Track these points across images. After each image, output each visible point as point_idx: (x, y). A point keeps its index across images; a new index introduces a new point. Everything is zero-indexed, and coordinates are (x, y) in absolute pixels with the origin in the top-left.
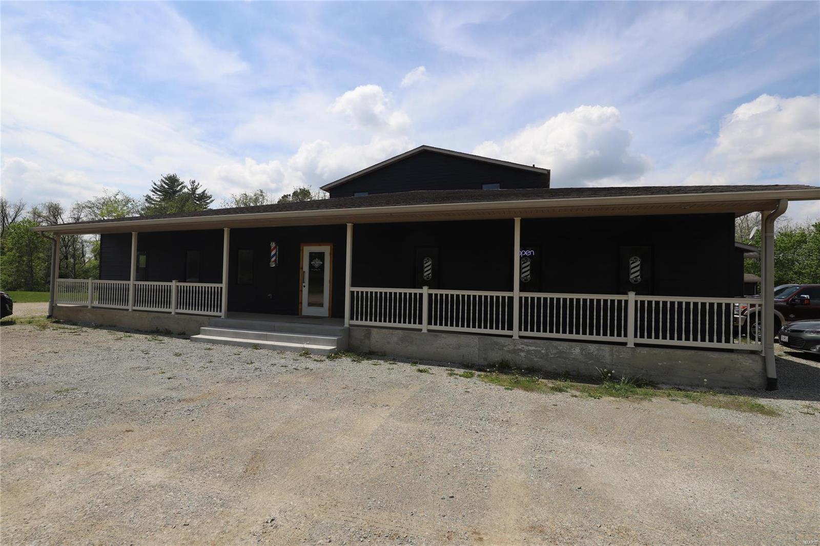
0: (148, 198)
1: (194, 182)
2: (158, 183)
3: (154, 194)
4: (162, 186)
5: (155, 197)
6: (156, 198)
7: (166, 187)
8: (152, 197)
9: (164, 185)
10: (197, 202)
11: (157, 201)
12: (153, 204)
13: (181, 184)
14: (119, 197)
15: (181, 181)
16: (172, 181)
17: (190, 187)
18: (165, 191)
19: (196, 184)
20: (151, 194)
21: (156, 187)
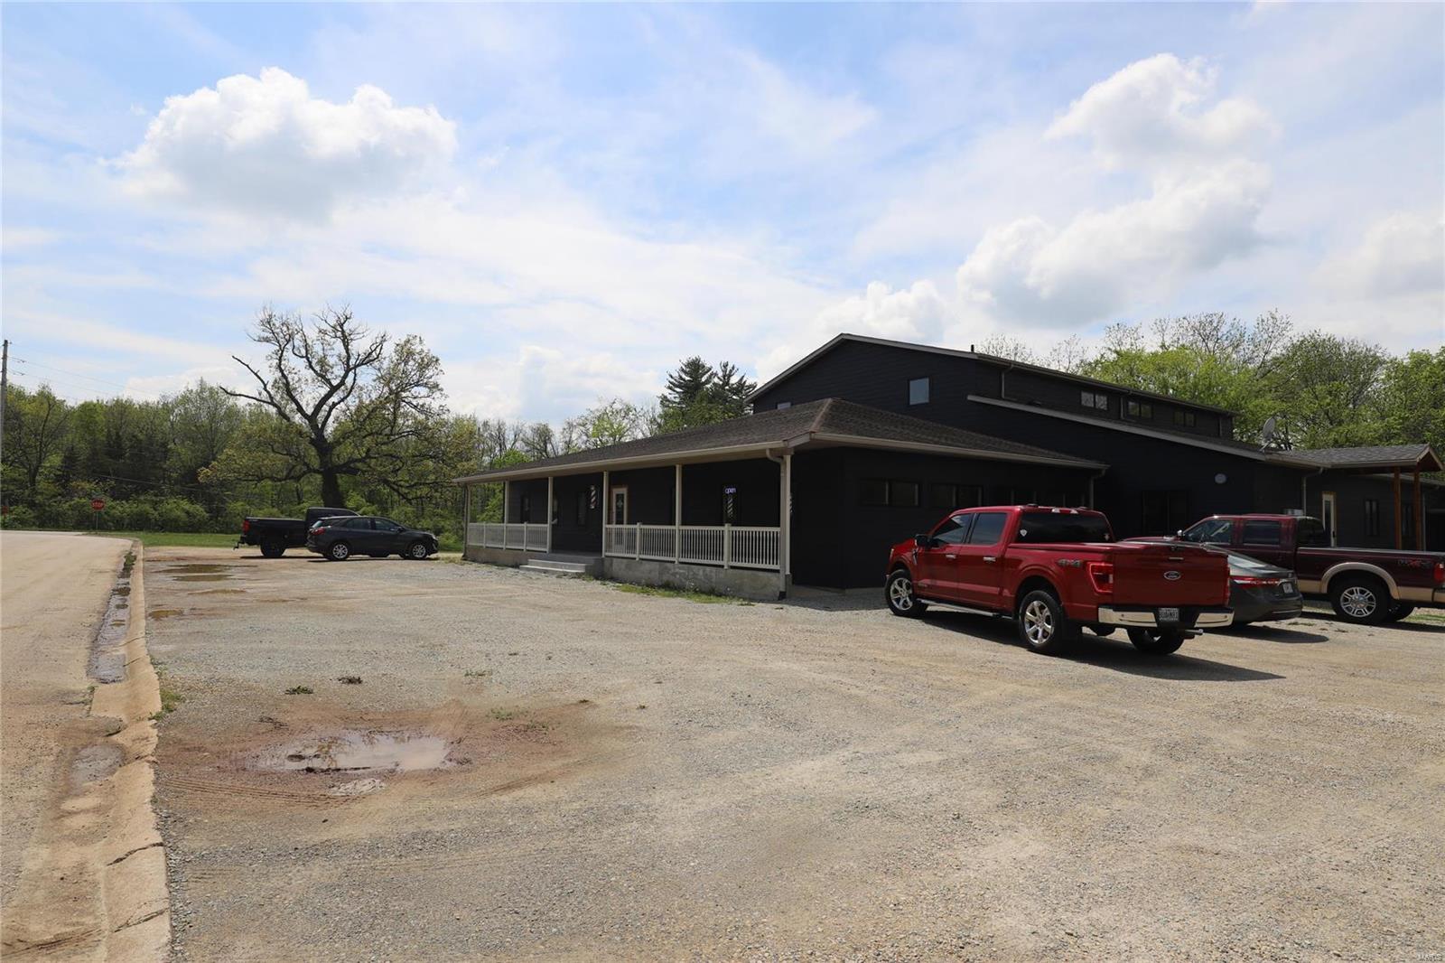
0: (664, 399)
1: (726, 366)
2: (676, 375)
3: (670, 391)
4: (681, 378)
5: (671, 396)
6: (675, 398)
7: (687, 378)
8: (669, 397)
9: (684, 376)
10: (734, 397)
11: (675, 402)
12: (670, 408)
13: (707, 372)
14: (617, 406)
15: (708, 366)
16: (695, 367)
17: (720, 374)
18: (685, 386)
19: (729, 368)
20: (667, 392)
21: (672, 380)
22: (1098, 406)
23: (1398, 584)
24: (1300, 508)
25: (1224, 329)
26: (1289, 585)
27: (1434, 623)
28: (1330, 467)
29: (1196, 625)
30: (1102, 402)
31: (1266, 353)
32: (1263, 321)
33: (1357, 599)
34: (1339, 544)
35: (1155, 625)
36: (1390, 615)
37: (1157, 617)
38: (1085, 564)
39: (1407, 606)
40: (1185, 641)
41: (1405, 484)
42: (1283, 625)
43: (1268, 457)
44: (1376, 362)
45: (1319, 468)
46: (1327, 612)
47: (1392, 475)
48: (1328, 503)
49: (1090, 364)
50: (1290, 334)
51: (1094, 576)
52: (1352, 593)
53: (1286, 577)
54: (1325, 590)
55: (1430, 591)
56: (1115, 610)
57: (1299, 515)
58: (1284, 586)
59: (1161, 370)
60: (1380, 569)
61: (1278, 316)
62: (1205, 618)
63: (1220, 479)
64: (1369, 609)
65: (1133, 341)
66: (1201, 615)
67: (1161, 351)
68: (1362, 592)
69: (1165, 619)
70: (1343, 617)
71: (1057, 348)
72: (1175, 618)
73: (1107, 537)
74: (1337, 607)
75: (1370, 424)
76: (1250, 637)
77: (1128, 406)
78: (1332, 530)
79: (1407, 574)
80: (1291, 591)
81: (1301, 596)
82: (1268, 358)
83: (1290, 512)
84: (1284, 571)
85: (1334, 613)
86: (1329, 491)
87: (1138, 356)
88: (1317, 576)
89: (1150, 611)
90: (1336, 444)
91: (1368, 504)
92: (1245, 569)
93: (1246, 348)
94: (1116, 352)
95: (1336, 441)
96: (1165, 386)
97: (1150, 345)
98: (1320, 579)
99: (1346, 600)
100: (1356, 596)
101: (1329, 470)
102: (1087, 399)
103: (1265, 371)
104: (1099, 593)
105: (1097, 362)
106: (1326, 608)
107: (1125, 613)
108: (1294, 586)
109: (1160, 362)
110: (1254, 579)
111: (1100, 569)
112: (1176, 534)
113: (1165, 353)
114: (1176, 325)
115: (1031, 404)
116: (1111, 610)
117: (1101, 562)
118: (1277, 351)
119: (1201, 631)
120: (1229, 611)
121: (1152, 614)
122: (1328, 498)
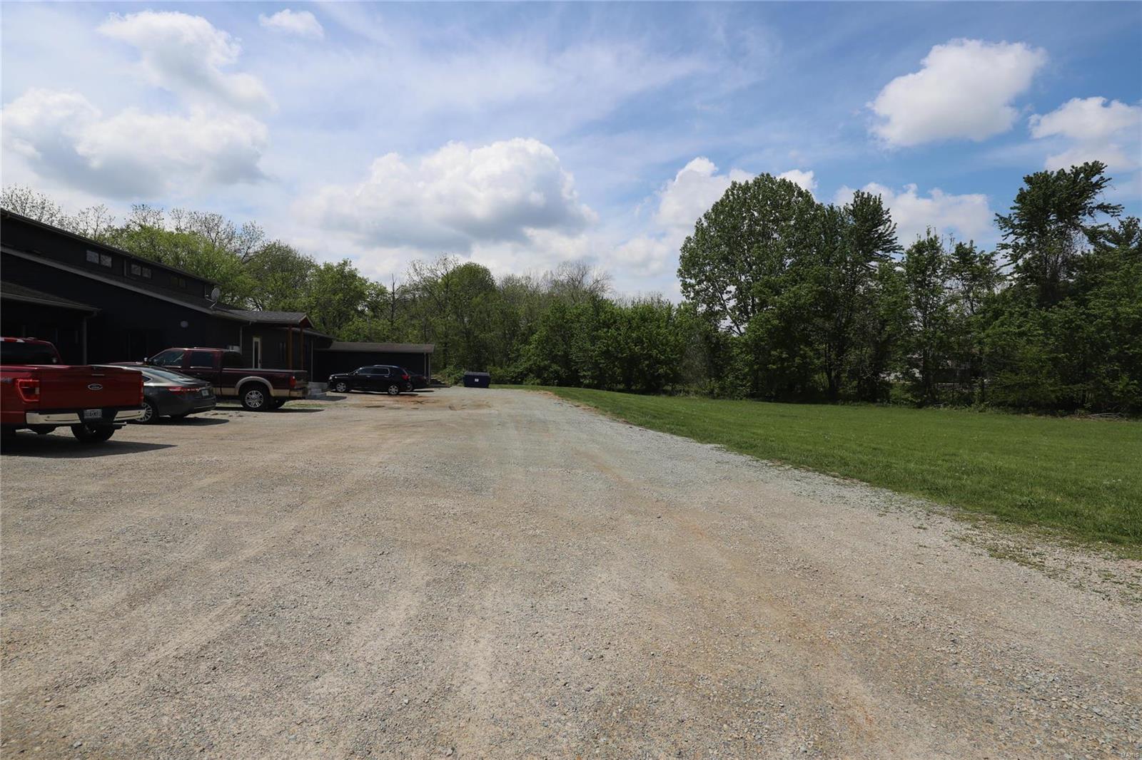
22: (103, 263)
23: (274, 388)
24: (238, 345)
25: (223, 226)
26: (207, 391)
27: (297, 408)
28: (255, 321)
29: (115, 420)
30: (108, 261)
31: (249, 248)
32: (247, 227)
33: (254, 398)
34: (262, 367)
35: (80, 422)
36: (273, 405)
37: (81, 417)
38: (14, 381)
39: (283, 400)
40: (116, 431)
41: (294, 333)
42: (200, 415)
43: (214, 312)
44: (311, 265)
45: (249, 322)
46: (238, 406)
47: (287, 328)
48: (256, 343)
49: (117, 230)
50: (263, 239)
51: (23, 390)
52: (251, 394)
53: (204, 386)
54: (237, 394)
55: (288, 391)
56: (40, 414)
57: (236, 349)
58: (203, 392)
59: (176, 246)
60: (266, 381)
61: (256, 225)
62: (121, 415)
63: (184, 324)
64: (260, 402)
65: (156, 220)
66: (119, 412)
67: (175, 232)
68: (257, 393)
69: (90, 417)
70: (247, 408)
71: (86, 211)
72: (99, 416)
73: (54, 361)
74: (243, 403)
75: (303, 299)
76: (178, 425)
77: (130, 267)
78: (259, 358)
79: (279, 382)
80: (208, 394)
81: (215, 397)
82: (251, 251)
83: (230, 347)
84: (204, 382)
85: (242, 406)
86: (257, 336)
87: (159, 233)
88: (232, 384)
89: (74, 412)
90: (284, 309)
91: (281, 344)
92: (177, 382)
93: (236, 244)
94: (141, 226)
95: (283, 308)
96: (177, 258)
97: (169, 225)
98: (234, 387)
99: (248, 398)
100: (253, 396)
101: (256, 323)
102: (92, 256)
103: (248, 260)
104: (25, 402)
105: (123, 230)
106: (239, 404)
107: (51, 416)
108: (210, 391)
109: (175, 240)
110: (182, 388)
111: (26, 384)
112: (143, 360)
113: (179, 234)
114: (189, 217)
115: (29, 252)
116: (37, 414)
117: (30, 378)
118: (257, 247)
119: (126, 423)
120: (143, 408)
121: (77, 414)
122: (256, 339)
